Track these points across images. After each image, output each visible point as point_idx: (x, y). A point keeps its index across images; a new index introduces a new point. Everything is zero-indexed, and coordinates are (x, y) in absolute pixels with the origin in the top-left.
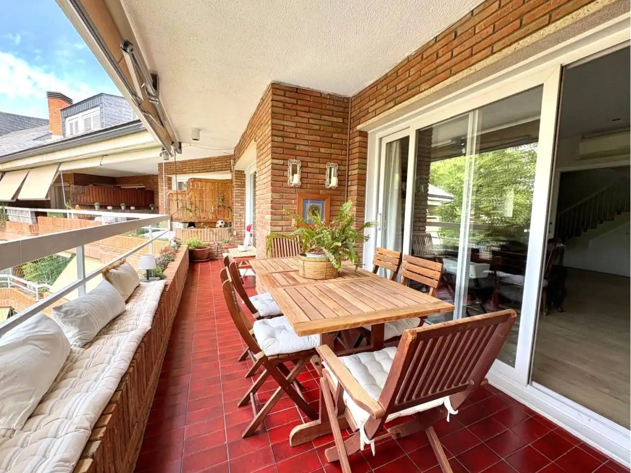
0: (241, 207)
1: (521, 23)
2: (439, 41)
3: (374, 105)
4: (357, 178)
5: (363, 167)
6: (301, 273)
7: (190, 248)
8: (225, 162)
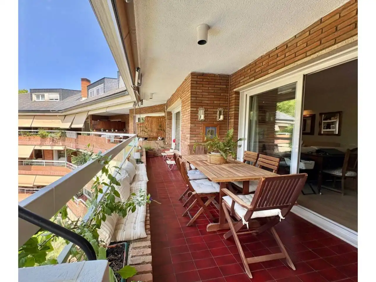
0: (170, 130)
1: (321, 42)
2: (278, 49)
3: (243, 79)
4: (234, 115)
5: (237, 110)
6: (209, 161)
7: (146, 150)
8: (161, 108)
